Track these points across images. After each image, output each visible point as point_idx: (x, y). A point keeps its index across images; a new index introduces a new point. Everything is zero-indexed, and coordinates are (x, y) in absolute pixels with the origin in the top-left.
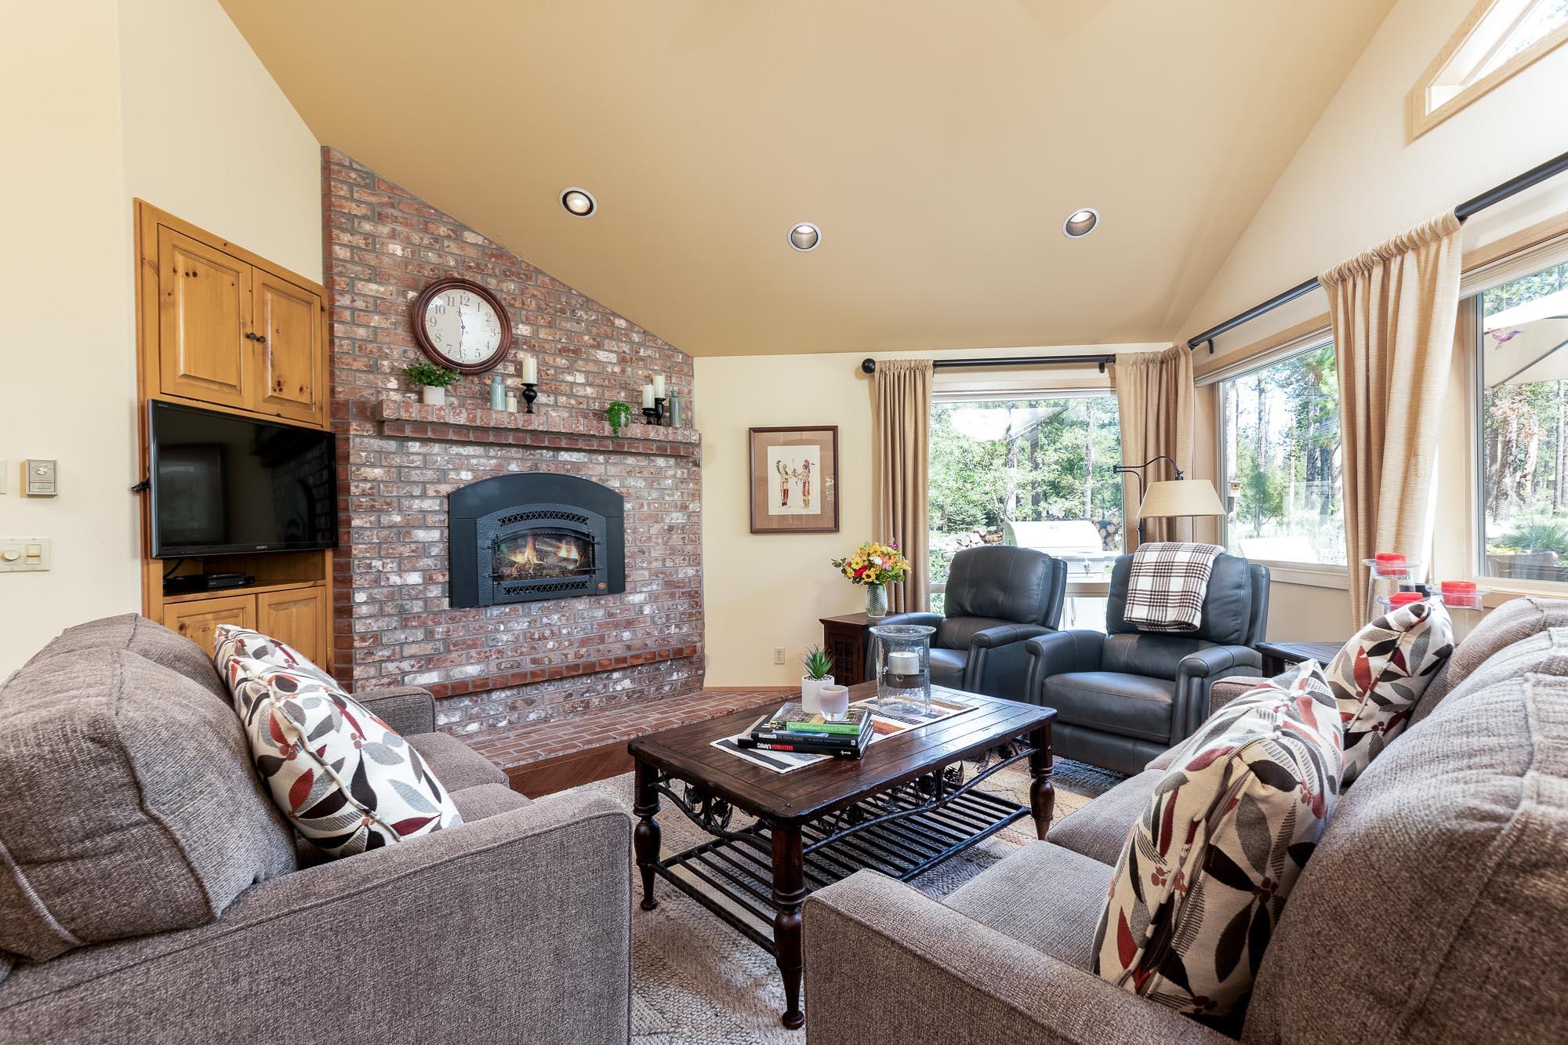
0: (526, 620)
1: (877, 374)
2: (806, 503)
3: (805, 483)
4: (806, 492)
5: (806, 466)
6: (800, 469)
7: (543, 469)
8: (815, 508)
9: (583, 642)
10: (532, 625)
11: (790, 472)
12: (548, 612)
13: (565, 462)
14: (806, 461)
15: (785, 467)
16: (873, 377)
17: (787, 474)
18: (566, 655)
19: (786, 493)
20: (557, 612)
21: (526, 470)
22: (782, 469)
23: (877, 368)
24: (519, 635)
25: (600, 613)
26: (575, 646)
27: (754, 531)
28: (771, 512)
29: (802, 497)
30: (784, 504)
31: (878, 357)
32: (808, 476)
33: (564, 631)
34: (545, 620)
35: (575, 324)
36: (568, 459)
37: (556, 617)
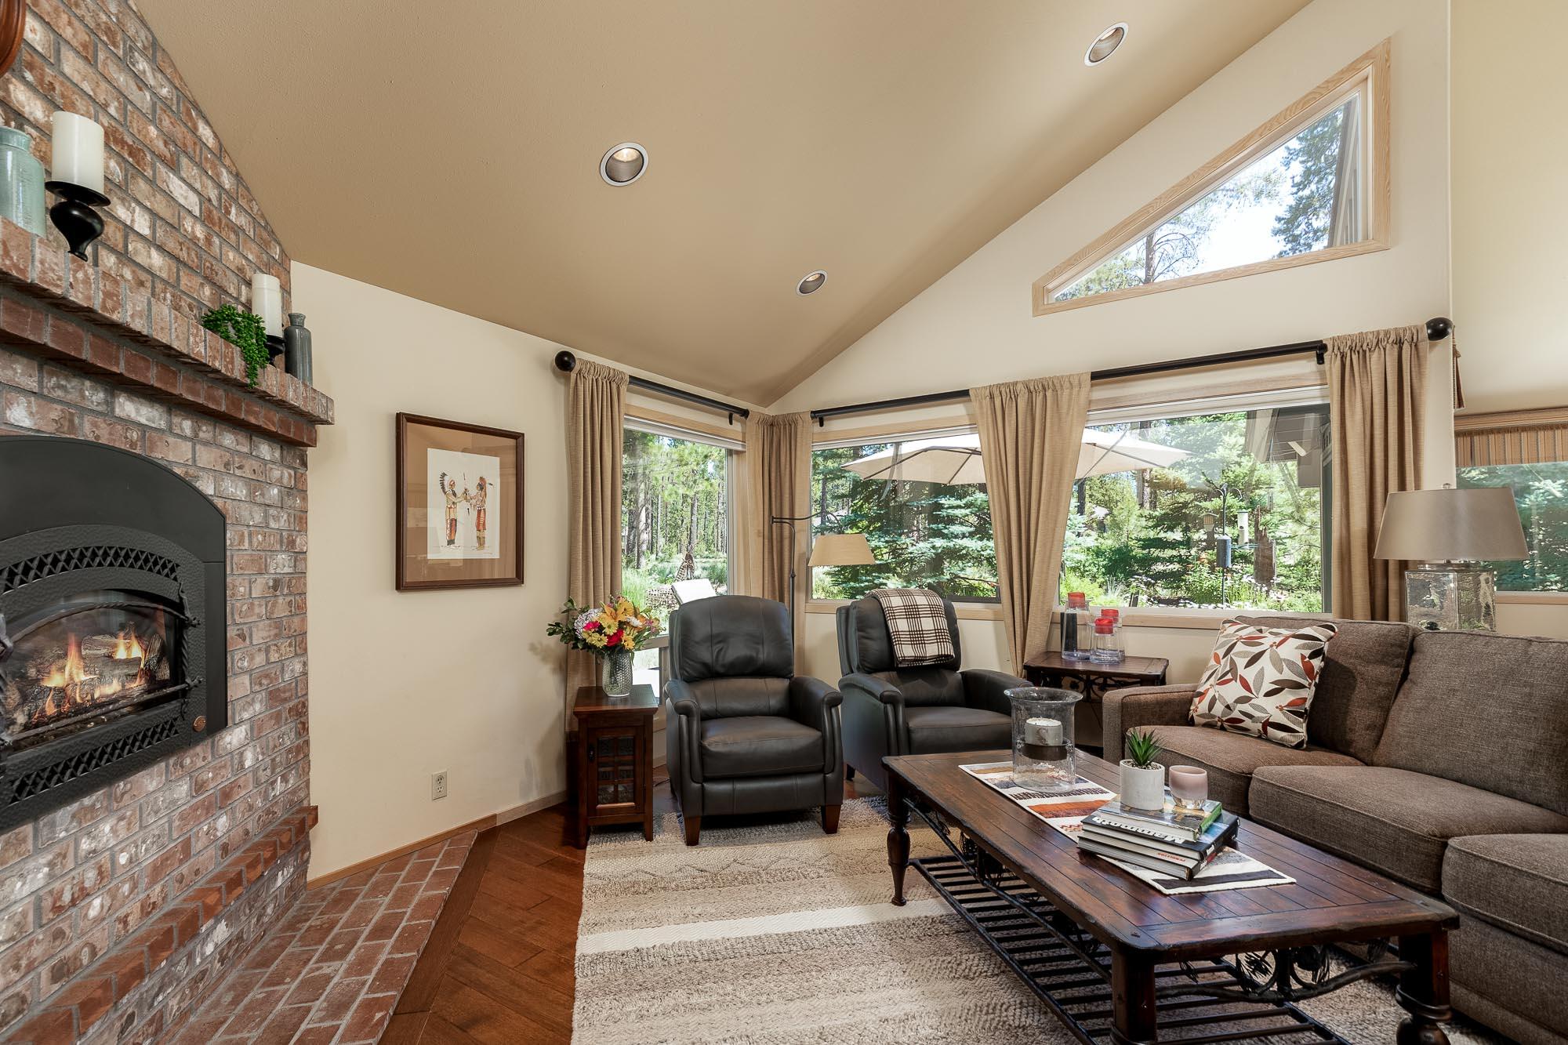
0: (43, 861)
1: (573, 375)
2: (481, 541)
3: (479, 512)
4: (480, 526)
5: (482, 486)
6: (473, 491)
7: (87, 430)
8: (492, 550)
9: (157, 871)
10: (58, 870)
11: (459, 491)
12: (87, 822)
13: (128, 423)
14: (482, 479)
15: (452, 485)
16: (568, 379)
17: (454, 494)
18: (124, 921)
19: (453, 523)
20: (109, 811)
21: (49, 429)
22: (448, 489)
23: (577, 367)
24: (24, 914)
25: (183, 789)
26: (142, 885)
27: (401, 585)
28: (431, 556)
29: (475, 533)
30: (451, 542)
31: (578, 354)
32: (483, 501)
33: (123, 859)
34: (85, 845)
35: (134, 87)
36: (133, 415)
37: (107, 828)
